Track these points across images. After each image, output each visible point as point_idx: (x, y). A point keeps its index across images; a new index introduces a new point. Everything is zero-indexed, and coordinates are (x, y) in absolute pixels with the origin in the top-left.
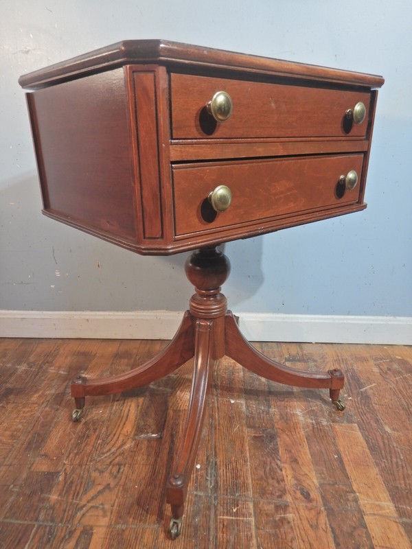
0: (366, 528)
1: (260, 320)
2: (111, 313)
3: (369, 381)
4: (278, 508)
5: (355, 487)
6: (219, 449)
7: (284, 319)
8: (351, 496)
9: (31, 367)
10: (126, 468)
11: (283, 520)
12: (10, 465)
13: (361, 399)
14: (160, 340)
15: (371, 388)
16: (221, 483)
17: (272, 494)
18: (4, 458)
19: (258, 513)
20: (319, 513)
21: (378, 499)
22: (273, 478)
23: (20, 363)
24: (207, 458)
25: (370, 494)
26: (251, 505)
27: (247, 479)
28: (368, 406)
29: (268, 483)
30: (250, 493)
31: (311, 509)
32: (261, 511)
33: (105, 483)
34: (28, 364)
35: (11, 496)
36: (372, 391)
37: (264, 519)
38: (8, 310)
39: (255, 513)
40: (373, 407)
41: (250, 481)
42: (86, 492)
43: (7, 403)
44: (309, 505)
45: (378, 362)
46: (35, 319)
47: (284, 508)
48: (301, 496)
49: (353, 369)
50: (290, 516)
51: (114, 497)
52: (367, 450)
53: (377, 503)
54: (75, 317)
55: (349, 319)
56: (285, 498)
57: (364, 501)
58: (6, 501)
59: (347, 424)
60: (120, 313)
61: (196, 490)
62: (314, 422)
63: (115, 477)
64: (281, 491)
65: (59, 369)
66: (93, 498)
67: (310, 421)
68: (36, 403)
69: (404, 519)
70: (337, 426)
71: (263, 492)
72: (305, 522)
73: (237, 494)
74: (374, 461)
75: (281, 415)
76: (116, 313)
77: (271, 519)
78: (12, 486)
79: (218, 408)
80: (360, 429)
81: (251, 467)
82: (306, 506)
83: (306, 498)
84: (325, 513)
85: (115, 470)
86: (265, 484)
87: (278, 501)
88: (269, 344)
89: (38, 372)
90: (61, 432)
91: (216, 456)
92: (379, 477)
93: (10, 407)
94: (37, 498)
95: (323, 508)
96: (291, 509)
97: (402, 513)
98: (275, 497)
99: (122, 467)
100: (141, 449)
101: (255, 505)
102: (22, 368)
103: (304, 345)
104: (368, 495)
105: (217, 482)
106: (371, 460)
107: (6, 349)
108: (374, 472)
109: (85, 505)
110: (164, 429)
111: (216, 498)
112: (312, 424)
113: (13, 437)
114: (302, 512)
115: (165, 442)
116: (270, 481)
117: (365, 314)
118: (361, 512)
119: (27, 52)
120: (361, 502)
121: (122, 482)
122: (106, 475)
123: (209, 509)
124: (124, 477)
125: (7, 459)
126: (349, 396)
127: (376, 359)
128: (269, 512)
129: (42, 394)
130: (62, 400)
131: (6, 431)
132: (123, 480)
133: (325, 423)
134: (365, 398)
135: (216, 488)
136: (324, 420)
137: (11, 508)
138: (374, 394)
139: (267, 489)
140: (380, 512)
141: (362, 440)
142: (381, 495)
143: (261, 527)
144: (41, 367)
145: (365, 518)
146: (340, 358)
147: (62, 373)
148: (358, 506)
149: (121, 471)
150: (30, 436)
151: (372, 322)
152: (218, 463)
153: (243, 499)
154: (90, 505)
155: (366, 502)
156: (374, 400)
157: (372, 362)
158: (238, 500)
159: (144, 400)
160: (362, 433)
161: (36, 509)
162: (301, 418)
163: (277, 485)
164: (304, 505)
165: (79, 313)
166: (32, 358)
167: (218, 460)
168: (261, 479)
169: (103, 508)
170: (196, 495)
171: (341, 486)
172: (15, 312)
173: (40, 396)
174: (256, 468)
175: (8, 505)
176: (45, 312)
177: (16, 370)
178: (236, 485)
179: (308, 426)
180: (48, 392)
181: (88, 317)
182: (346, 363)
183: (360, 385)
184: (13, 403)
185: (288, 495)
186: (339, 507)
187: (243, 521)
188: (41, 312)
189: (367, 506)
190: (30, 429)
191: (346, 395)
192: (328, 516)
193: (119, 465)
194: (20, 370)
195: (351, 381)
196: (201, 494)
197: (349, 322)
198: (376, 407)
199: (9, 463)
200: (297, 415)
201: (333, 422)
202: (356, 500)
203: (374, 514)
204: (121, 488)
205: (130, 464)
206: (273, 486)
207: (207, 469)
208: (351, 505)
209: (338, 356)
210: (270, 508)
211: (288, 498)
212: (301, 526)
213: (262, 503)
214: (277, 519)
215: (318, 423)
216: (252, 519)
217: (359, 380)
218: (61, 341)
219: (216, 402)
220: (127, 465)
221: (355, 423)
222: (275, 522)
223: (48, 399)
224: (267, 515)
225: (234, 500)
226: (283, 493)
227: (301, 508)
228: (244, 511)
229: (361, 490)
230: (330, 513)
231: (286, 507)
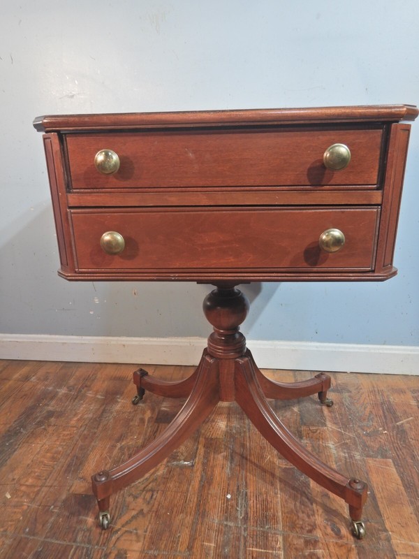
1: (293, 348)
2: (146, 339)
3: (406, 414)
4: (307, 542)
5: (388, 526)
6: (250, 479)
7: (317, 347)
8: (383, 535)
9: (70, 391)
10: (158, 495)
11: (312, 555)
12: (51, 486)
13: (397, 434)
14: (193, 366)
15: (408, 422)
16: (251, 515)
17: (302, 528)
18: (46, 479)
19: (288, 546)
20: (349, 550)
21: (411, 539)
22: (303, 512)
23: (60, 387)
24: (238, 489)
25: (403, 533)
26: (280, 539)
27: (277, 511)
28: (404, 441)
29: (298, 517)
30: (280, 527)
31: (342, 546)
32: (290, 545)
33: (138, 509)
34: (68, 388)
35: (52, 516)
36: (408, 425)
37: (293, 553)
38: (50, 334)
39: (284, 546)
40: (409, 442)
41: (280, 514)
42: (120, 516)
43: (49, 426)
44: (340, 542)
45: (416, 395)
46: (75, 343)
47: (314, 543)
48: (332, 532)
49: (389, 401)
50: (319, 552)
51: (147, 523)
52: (402, 488)
53: (410, 543)
54: (113, 343)
55: (386, 349)
56: (315, 532)
57: (396, 541)
58: (47, 521)
59: (382, 460)
60: (155, 339)
61: (227, 520)
62: (347, 455)
63: (149, 503)
64: (311, 526)
65: (96, 394)
66: (127, 523)
67: (342, 454)
68: (75, 427)
70: (371, 462)
71: (293, 526)
73: (267, 527)
74: (408, 499)
75: (313, 446)
76: (151, 339)
77: (300, 553)
78: (52, 507)
79: (249, 437)
80: (395, 465)
81: (282, 500)
82: (336, 543)
83: (336, 534)
84: (355, 551)
85: (148, 496)
86: (295, 518)
87: (308, 536)
88: (303, 372)
89: (77, 396)
90: (98, 456)
91: (246, 486)
92: (413, 516)
93: (51, 429)
94: (75, 519)
95: (353, 546)
96: (321, 545)
98: (305, 531)
99: (155, 493)
100: (173, 476)
101: (285, 539)
102: (62, 391)
103: (338, 375)
104: (401, 535)
105: (246, 513)
106: (405, 497)
107: (47, 373)
108: (409, 510)
109: (120, 529)
110: (195, 457)
111: (245, 529)
112: (345, 457)
113: (53, 458)
114: (332, 548)
115: (197, 470)
116: (301, 515)
117: (402, 343)
118: (393, 552)
119: (72, 97)
120: (394, 541)
121: (154, 509)
122: (140, 500)
123: (238, 539)
124: (156, 503)
125: (48, 481)
126: (384, 430)
127: (414, 391)
128: (298, 546)
129: (81, 417)
130: (99, 425)
131: (47, 453)
132: (156, 506)
133: (358, 457)
134: (402, 432)
135: (246, 519)
136: (358, 454)
137: (52, 528)
138: (411, 428)
139: (297, 522)
140: (414, 553)
141: (396, 476)
142: (414, 535)
144: (80, 391)
145: (398, 558)
146: (376, 389)
147: (99, 397)
148: (391, 546)
149: (154, 497)
150: (69, 459)
151: (409, 353)
152: (249, 494)
153: (273, 532)
154: (124, 529)
155: (399, 541)
156: (411, 434)
157: (410, 395)
158: (268, 533)
160: (396, 469)
161: (74, 531)
162: (334, 451)
163: (307, 519)
164: (334, 540)
165: (116, 338)
166: (72, 382)
167: (248, 491)
168: (291, 512)
169: (137, 533)
170: (226, 525)
171: (373, 523)
172: (57, 336)
173: (78, 420)
174: (286, 501)
175: (49, 525)
176: (84, 337)
177: (57, 392)
178: (266, 517)
179: (341, 460)
180: (86, 416)
181: (123, 343)
182: (382, 395)
183: (397, 419)
184: (54, 425)
185: (318, 531)
186: (370, 545)
187: (272, 554)
188: (80, 337)
189: (400, 546)
190: (69, 452)
191: (381, 429)
192: (358, 554)
193: (152, 491)
194: (60, 394)
195: (387, 413)
196: (231, 524)
197: (385, 352)
198: (413, 442)
199: (49, 485)
200: (329, 447)
201: (367, 456)
202: (388, 539)
203: (407, 555)
204: (154, 514)
205: (163, 491)
206: (303, 520)
207: (237, 499)
208: (383, 543)
209: (373, 387)
210: (299, 542)
211: (318, 534)
213: (291, 536)
214: (307, 554)
215: (351, 457)
216: (282, 553)
217: (395, 413)
218: (98, 365)
219: (247, 431)
220: (159, 492)
221: (389, 458)
222: (305, 557)
223: (86, 422)
224: (296, 549)
225: (264, 532)
226: (313, 527)
227: (331, 544)
228: (274, 543)
229: (394, 529)
230: (361, 551)
231: (316, 542)
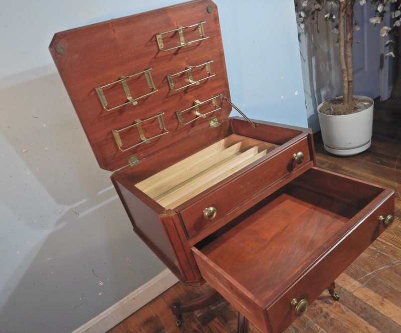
0: (357, 298)
2: (147, 284)
4: (325, 317)
5: (341, 286)
8: (342, 290)
11: (331, 320)
16: (296, 327)
17: (318, 313)
19: (322, 325)
20: (339, 306)
21: (351, 283)
25: (346, 283)
26: (316, 325)
30: (311, 320)
31: (336, 307)
37: (325, 326)
39: (320, 326)
44: (333, 305)
47: (327, 315)
48: (328, 305)
50: (332, 316)
53: (352, 285)
54: (125, 303)
56: (323, 311)
57: (348, 288)
60: (153, 279)
69: (364, 284)
71: (314, 316)
72: (339, 314)
73: (307, 325)
76: (150, 282)
82: (333, 307)
83: (330, 304)
84: (341, 305)
86: (312, 312)
87: (322, 315)
95: (339, 303)
96: (330, 313)
97: (362, 282)
98: (320, 313)
101: (318, 323)
104: (347, 285)
114: (334, 311)
116: (312, 308)
118: (351, 293)
120: (347, 289)
140: (356, 288)
142: (350, 281)
143: (328, 330)
145: (354, 294)
148: (348, 291)
153: (311, 325)
158: (310, 327)
159: (218, 318)
163: (316, 308)
164: (331, 307)
165: (126, 298)
176: (101, 314)
178: (303, 322)
181: (133, 297)
185: (323, 308)
188: (98, 316)
189: (350, 289)
192: (343, 304)
202: (345, 290)
203: (355, 290)
206: (315, 310)
208: (345, 293)
210: (323, 320)
211: (325, 310)
212: (339, 317)
213: (318, 320)
214: (329, 321)
216: (322, 329)
222: (329, 323)
224: (325, 323)
225: (308, 328)
226: (321, 309)
227: (332, 310)
228: (316, 329)
229: (343, 284)
230: (343, 303)
231: (327, 313)
